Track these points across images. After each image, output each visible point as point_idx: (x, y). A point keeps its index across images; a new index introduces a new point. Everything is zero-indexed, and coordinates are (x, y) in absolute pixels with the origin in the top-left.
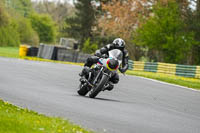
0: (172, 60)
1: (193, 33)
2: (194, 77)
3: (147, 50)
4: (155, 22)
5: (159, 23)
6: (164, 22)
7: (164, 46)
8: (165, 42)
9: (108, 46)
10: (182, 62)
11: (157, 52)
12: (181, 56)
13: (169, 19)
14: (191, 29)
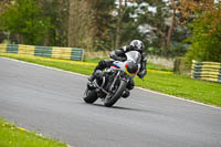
0: (31, 42)
1: (49, 18)
2: (50, 57)
3: (9, 33)
4: (16, 10)
5: (19, 9)
6: (24, 9)
7: (25, 30)
8: (25, 26)
9: (125, 48)
10: (40, 44)
11: (18, 36)
12: (39, 39)
13: (27, 6)
14: (47, 15)
